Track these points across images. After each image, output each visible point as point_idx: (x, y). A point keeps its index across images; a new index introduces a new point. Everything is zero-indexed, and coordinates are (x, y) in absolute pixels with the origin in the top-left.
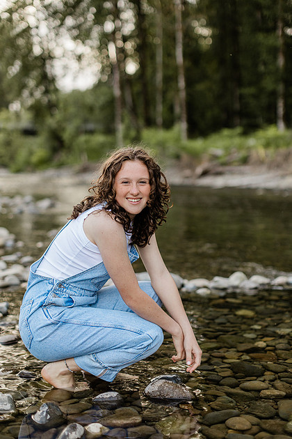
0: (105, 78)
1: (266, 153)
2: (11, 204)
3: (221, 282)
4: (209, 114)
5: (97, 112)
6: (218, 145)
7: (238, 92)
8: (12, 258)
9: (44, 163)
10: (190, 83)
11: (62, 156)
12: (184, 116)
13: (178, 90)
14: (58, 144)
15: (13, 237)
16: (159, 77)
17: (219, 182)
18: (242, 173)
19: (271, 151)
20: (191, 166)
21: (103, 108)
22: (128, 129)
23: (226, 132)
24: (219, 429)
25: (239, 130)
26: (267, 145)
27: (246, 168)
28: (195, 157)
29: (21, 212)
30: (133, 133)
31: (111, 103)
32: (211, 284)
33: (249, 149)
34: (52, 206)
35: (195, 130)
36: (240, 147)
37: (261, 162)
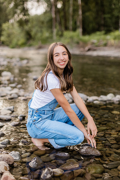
0: (49, 9)
1: (114, 42)
2: (11, 62)
3: (104, 98)
4: (91, 26)
5: (45, 24)
6: (95, 38)
7: (103, 16)
8: (13, 85)
9: (24, 45)
10: (84, 12)
11: (31, 42)
12: (81, 26)
13: (78, 15)
14: (29, 37)
15: (13, 76)
16: (71, 9)
17: (95, 54)
18: (104, 50)
19: (116, 41)
20: (84, 47)
21: (48, 22)
22: (58, 31)
23: (98, 33)
24: (114, 171)
25: (103, 32)
26: (115, 38)
27: (106, 48)
28: (85, 43)
29: (16, 65)
30: (60, 33)
31: (51, 20)
32: (99, 99)
33: (107, 40)
34: (28, 63)
35: (85, 32)
36: (104, 40)
37: (112, 46)
